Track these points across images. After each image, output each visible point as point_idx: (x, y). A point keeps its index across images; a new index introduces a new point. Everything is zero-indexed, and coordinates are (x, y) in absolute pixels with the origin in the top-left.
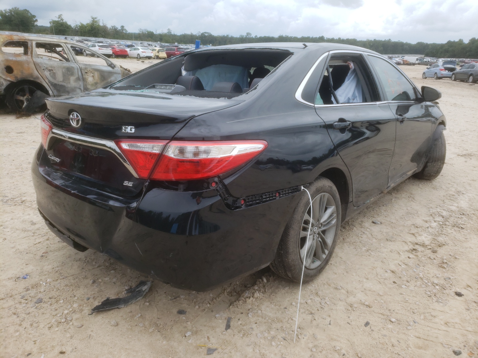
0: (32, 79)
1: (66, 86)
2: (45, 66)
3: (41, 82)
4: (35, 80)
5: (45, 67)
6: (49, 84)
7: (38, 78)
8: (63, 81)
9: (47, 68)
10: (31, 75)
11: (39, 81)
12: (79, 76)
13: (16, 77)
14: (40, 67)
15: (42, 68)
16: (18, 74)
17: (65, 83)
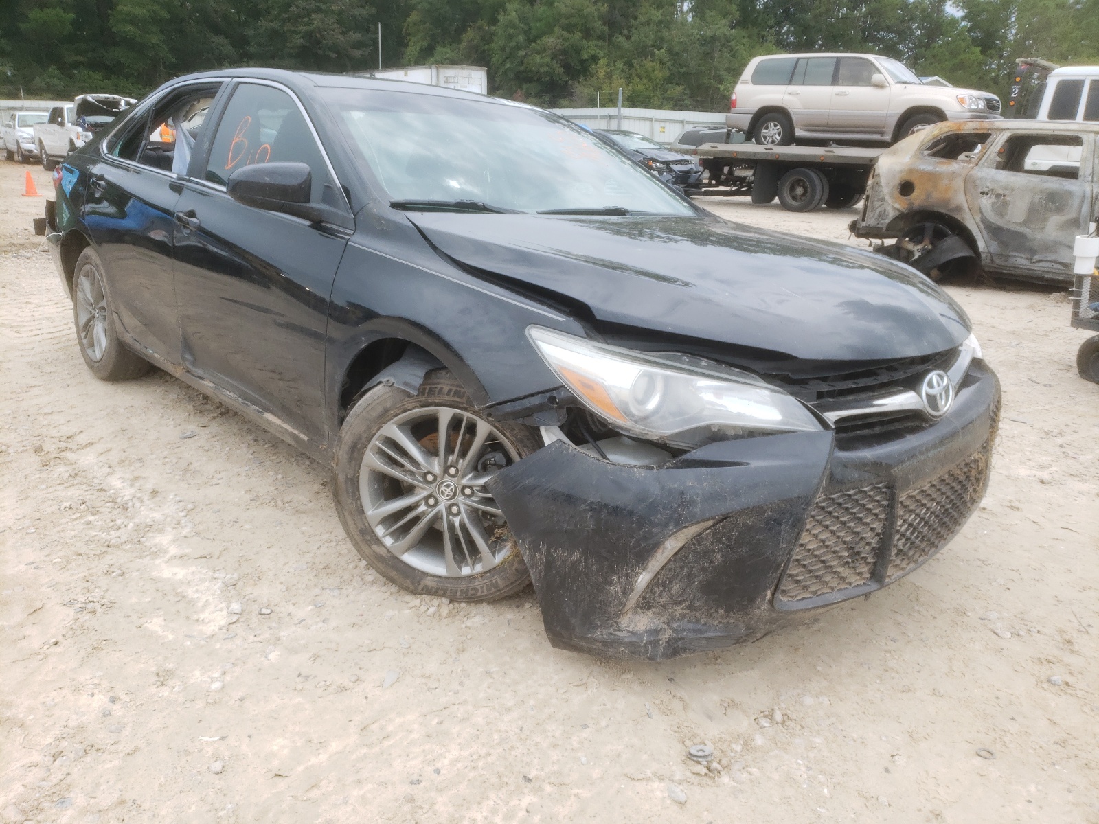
0: (943, 211)
1: (1029, 236)
2: (989, 184)
3: (963, 219)
4: (951, 214)
5: (988, 187)
6: (982, 226)
7: (959, 209)
8: (1025, 223)
9: (992, 190)
10: (946, 202)
11: (958, 217)
12: (1079, 215)
13: (911, 204)
14: (976, 187)
15: (980, 190)
16: (918, 198)
17: (1028, 227)
